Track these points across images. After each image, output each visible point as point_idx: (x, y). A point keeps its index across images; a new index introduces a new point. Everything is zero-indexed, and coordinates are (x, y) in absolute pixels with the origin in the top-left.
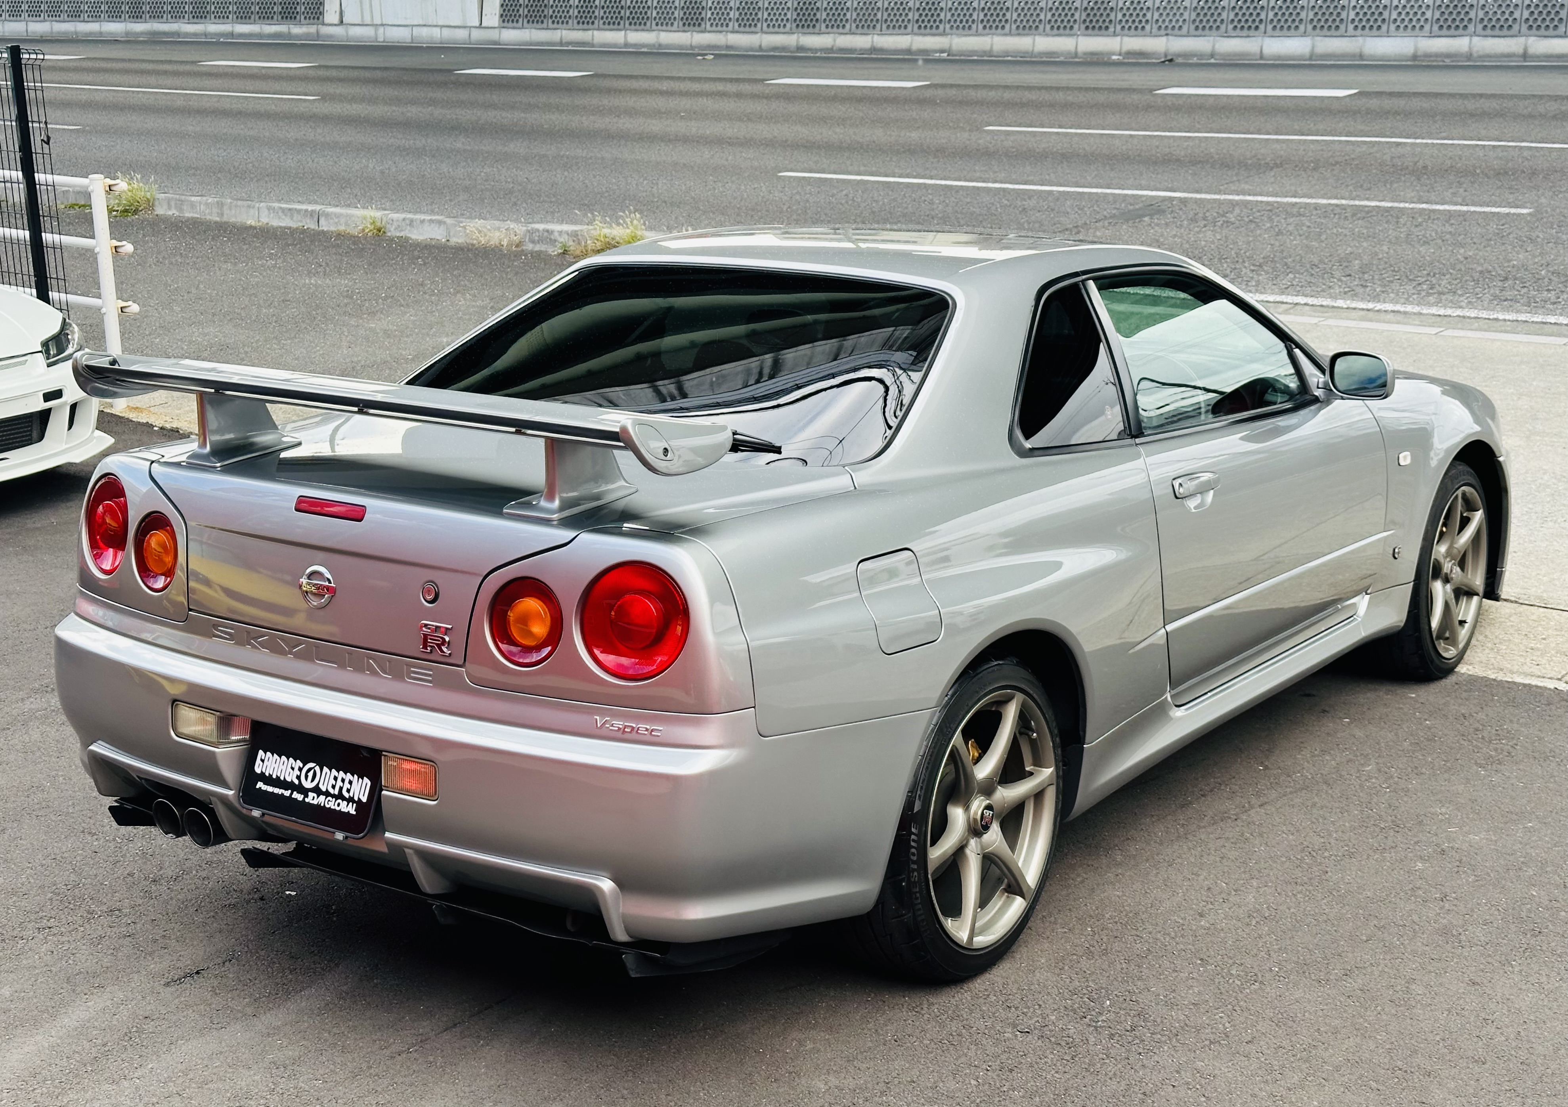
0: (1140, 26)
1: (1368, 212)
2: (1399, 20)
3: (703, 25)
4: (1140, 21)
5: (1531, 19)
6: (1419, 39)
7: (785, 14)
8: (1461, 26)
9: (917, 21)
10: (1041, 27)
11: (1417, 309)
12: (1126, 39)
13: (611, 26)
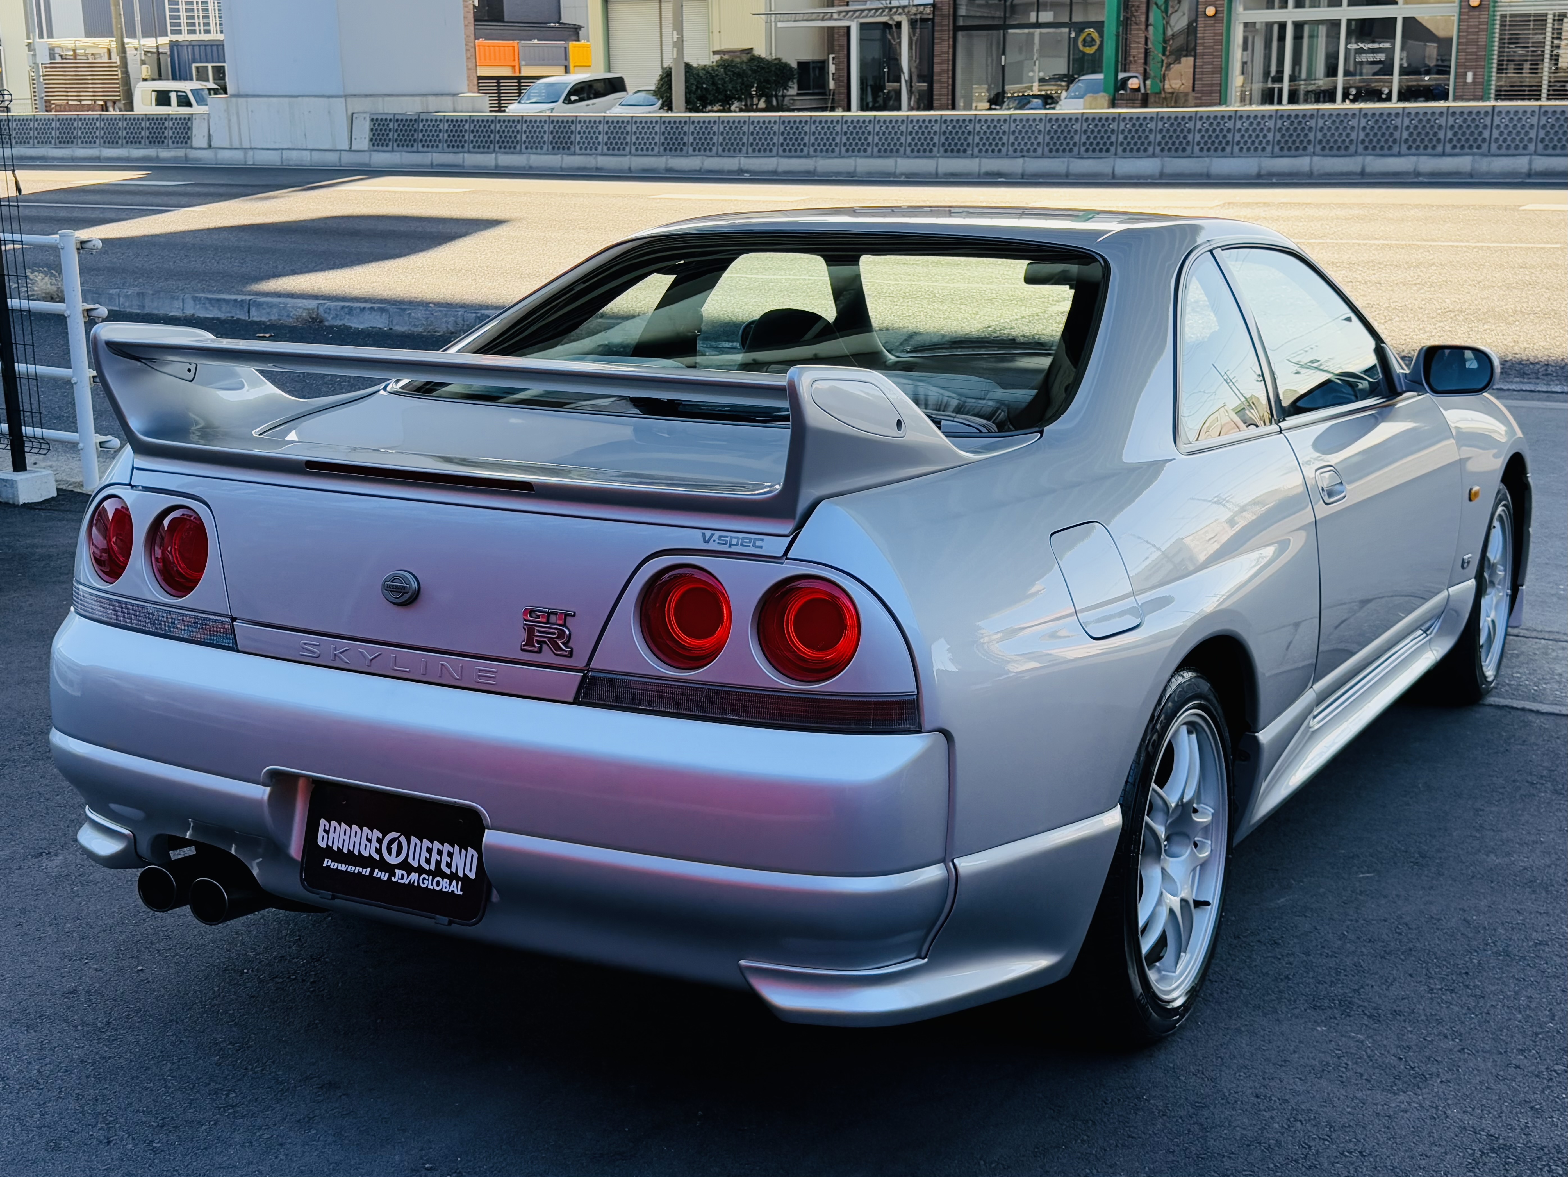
0: (997, 149)
2: (1242, 141)
3: (572, 149)
4: (997, 145)
5: (1367, 140)
6: (1262, 159)
7: (653, 138)
8: (1301, 147)
9: (782, 144)
10: (902, 150)
13: (481, 150)
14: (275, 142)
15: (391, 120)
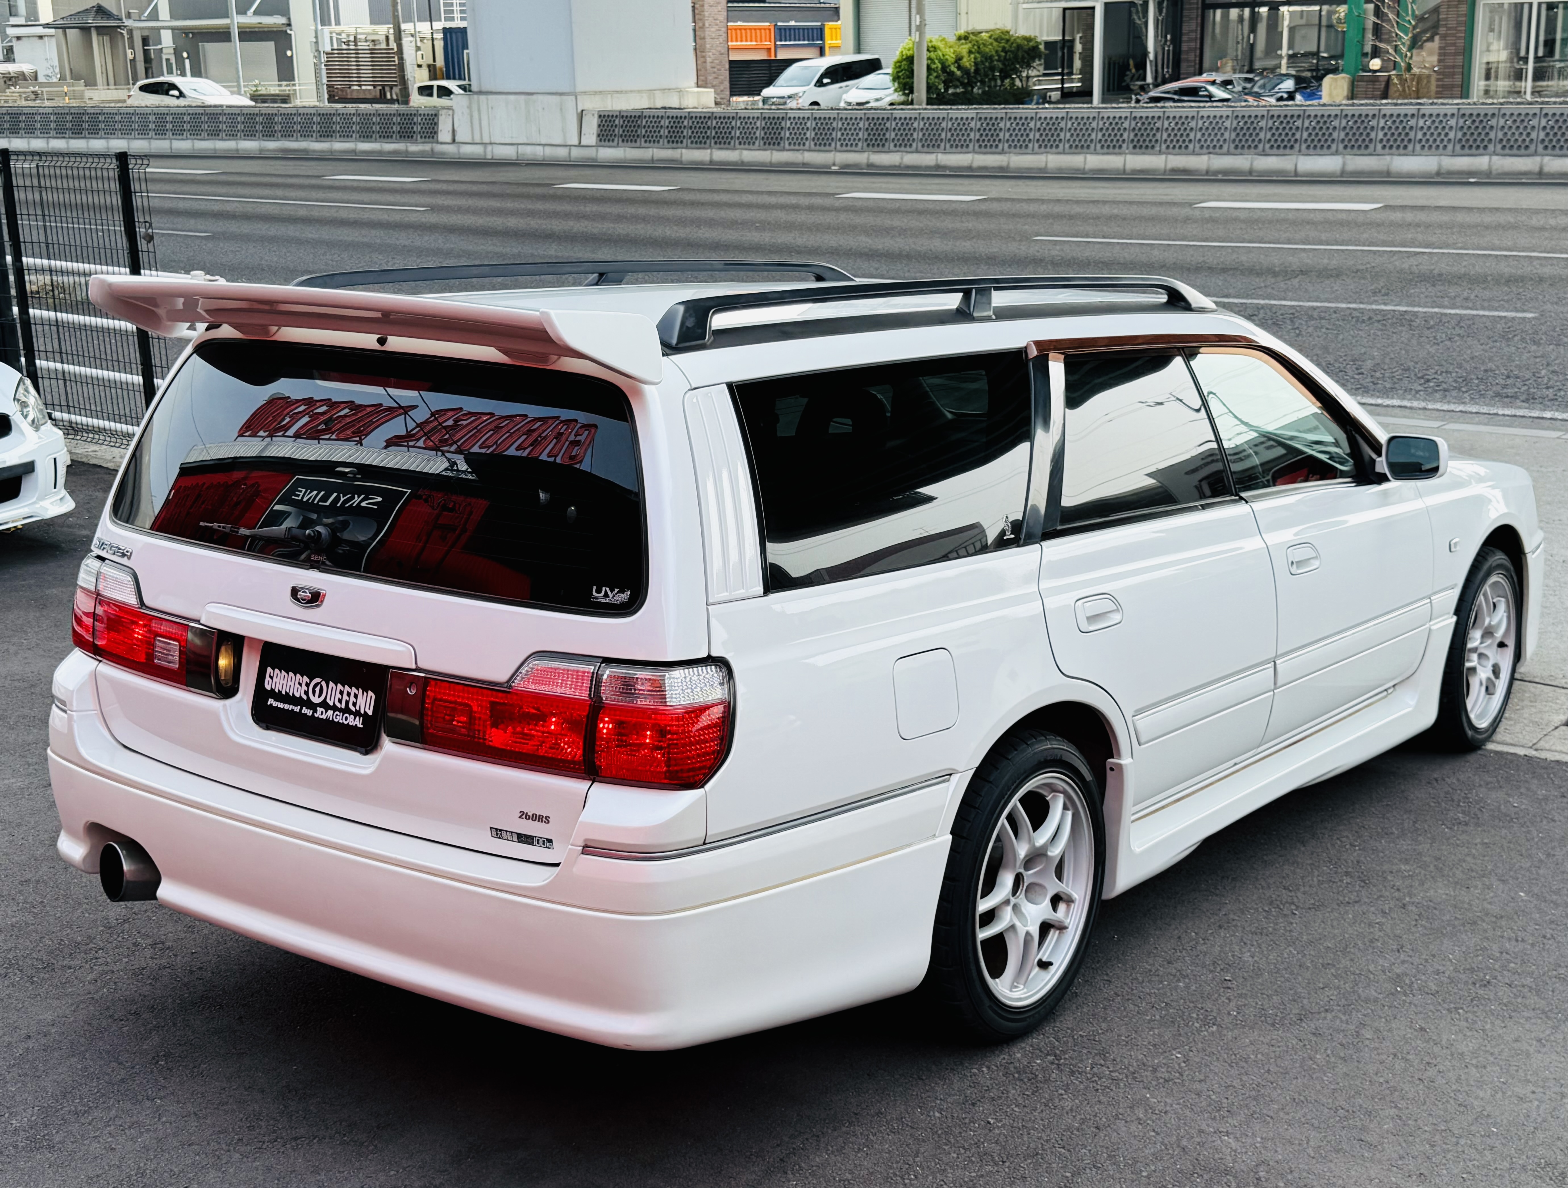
0: (1184, 145)
1: (1384, 316)
2: (1424, 140)
3: (782, 145)
4: (1184, 141)
5: (1547, 140)
6: (1443, 157)
7: (857, 134)
8: (1482, 146)
9: (978, 140)
10: (1092, 146)
11: (1423, 404)
12: (1170, 157)
13: (698, 145)
14: (512, 138)
15: (617, 116)
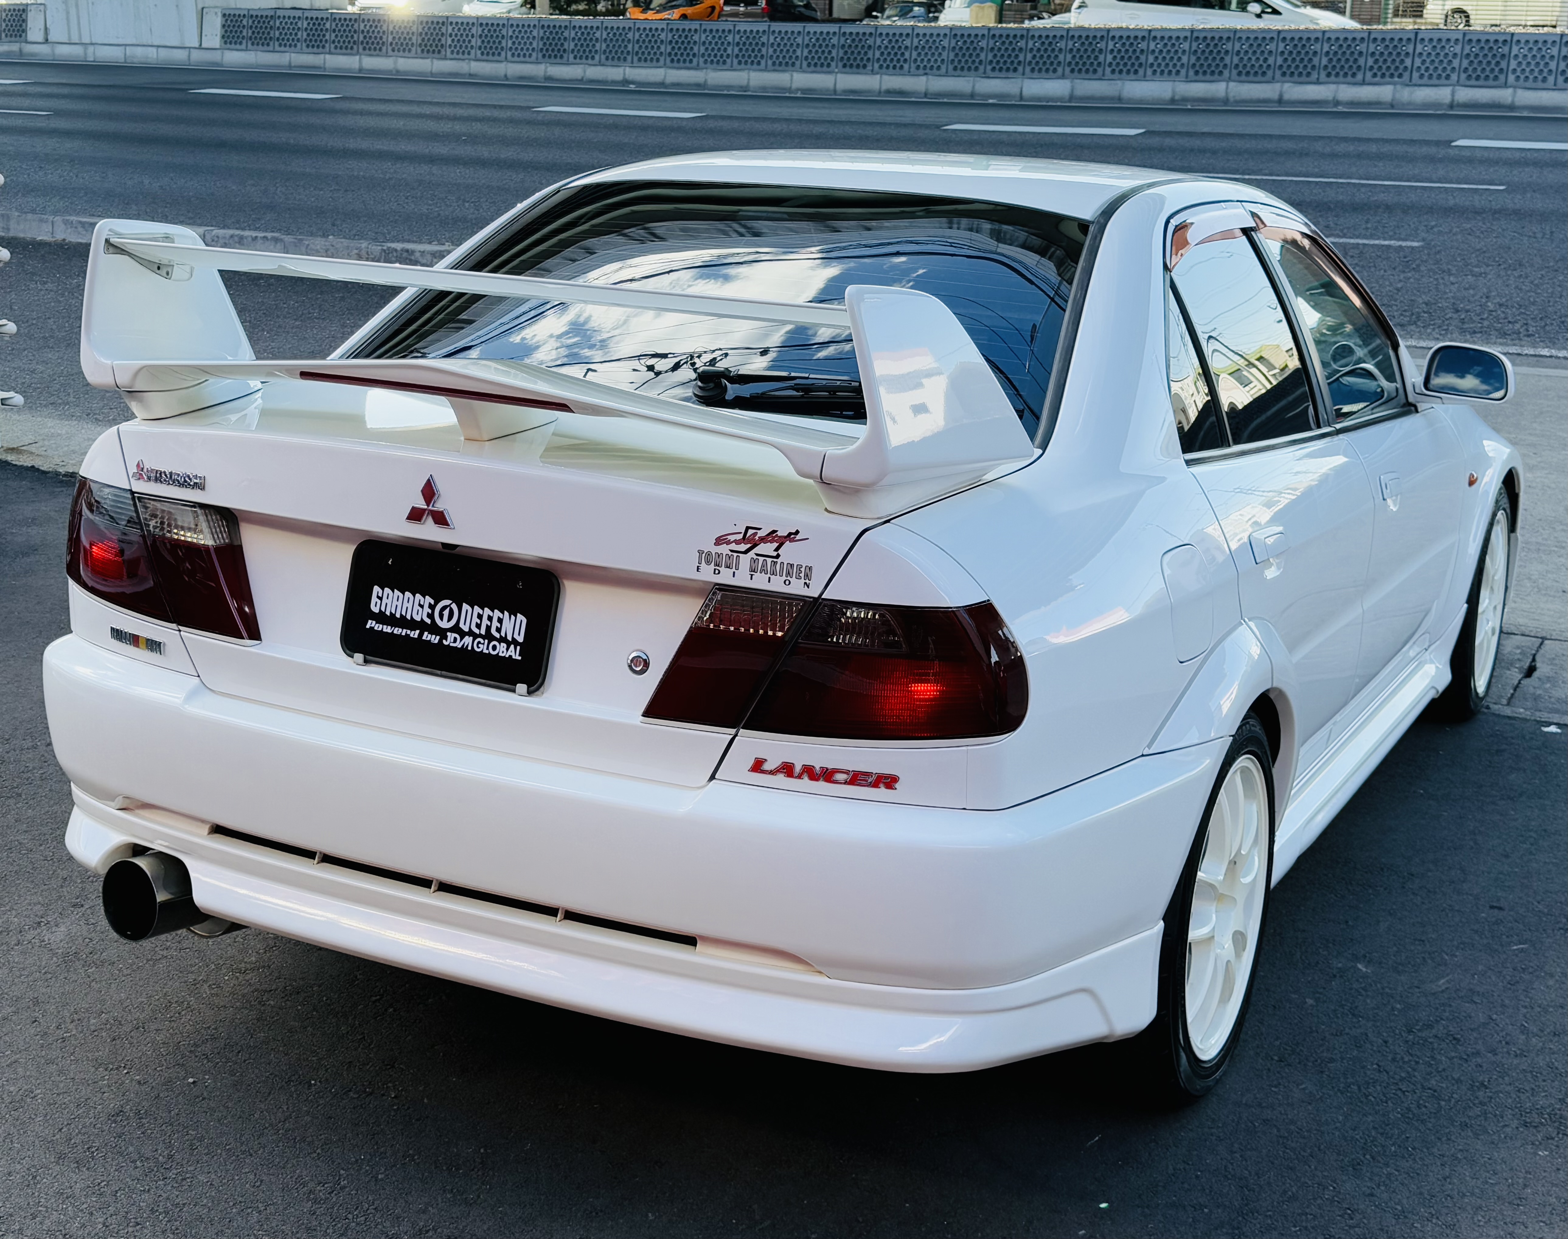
14: (118, 38)
15: (244, 16)
